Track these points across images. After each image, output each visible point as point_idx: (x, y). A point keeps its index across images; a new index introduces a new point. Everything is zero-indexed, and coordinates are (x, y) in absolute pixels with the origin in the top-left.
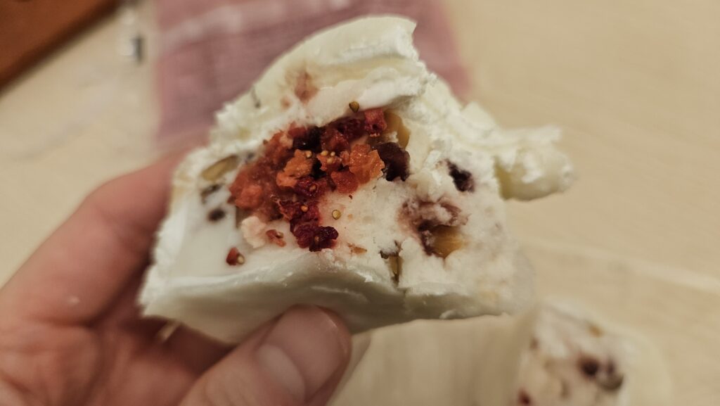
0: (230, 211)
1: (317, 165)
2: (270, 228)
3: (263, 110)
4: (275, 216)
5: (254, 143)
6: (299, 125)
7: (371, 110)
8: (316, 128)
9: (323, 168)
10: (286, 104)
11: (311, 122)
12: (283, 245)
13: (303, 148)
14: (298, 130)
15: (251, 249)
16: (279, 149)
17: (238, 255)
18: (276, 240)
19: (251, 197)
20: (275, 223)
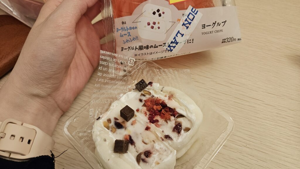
0: (143, 102)
1: (161, 110)
2: (146, 112)
3: (162, 92)
4: (149, 110)
5: (156, 96)
6: (165, 101)
7: (176, 111)
8: (167, 105)
9: (161, 112)
10: (166, 96)
11: (167, 104)
12: (146, 116)
13: (162, 106)
14: (164, 102)
15: (141, 112)
16: (158, 102)
17: (139, 111)
18: (145, 114)
19: (148, 104)
20: (148, 111)
